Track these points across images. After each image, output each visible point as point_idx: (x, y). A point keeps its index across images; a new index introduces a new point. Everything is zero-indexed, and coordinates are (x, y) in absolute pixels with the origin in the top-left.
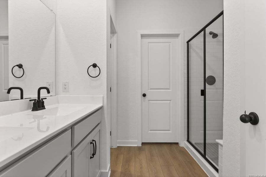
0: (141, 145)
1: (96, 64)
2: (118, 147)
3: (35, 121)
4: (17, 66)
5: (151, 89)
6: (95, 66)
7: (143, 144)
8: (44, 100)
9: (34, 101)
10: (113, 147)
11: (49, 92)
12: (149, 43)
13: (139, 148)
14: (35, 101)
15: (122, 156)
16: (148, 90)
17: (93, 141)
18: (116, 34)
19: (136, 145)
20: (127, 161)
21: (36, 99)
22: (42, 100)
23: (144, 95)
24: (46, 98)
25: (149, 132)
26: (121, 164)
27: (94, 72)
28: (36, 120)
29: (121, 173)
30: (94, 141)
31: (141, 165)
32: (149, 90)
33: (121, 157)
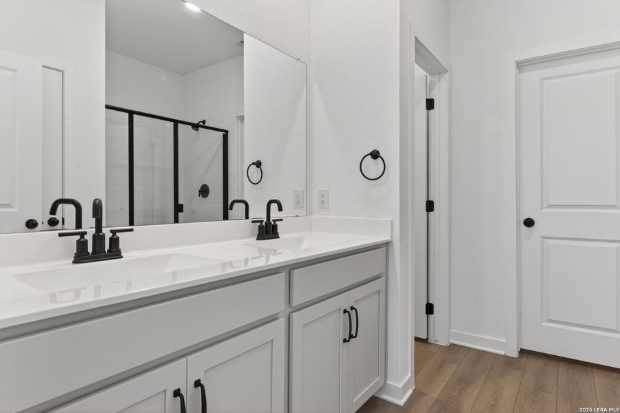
0: (515, 354)
1: (378, 152)
2: (452, 345)
3: (261, 256)
4: (254, 164)
5: (550, 206)
6: (375, 155)
7: (523, 352)
8: (277, 222)
9: (259, 224)
10: (437, 341)
11: (280, 209)
12: (543, 79)
13: (508, 361)
14: (261, 224)
15: (455, 367)
16: (542, 208)
17: (352, 308)
18: (448, 74)
19: (502, 353)
20: (463, 382)
21: (263, 221)
22: (275, 223)
23: (529, 223)
24: (282, 220)
25: (545, 324)
26: (444, 384)
27: (373, 168)
28: (264, 255)
29: (437, 401)
30: (354, 310)
31: (496, 400)
32: (545, 210)
33: (451, 369)
